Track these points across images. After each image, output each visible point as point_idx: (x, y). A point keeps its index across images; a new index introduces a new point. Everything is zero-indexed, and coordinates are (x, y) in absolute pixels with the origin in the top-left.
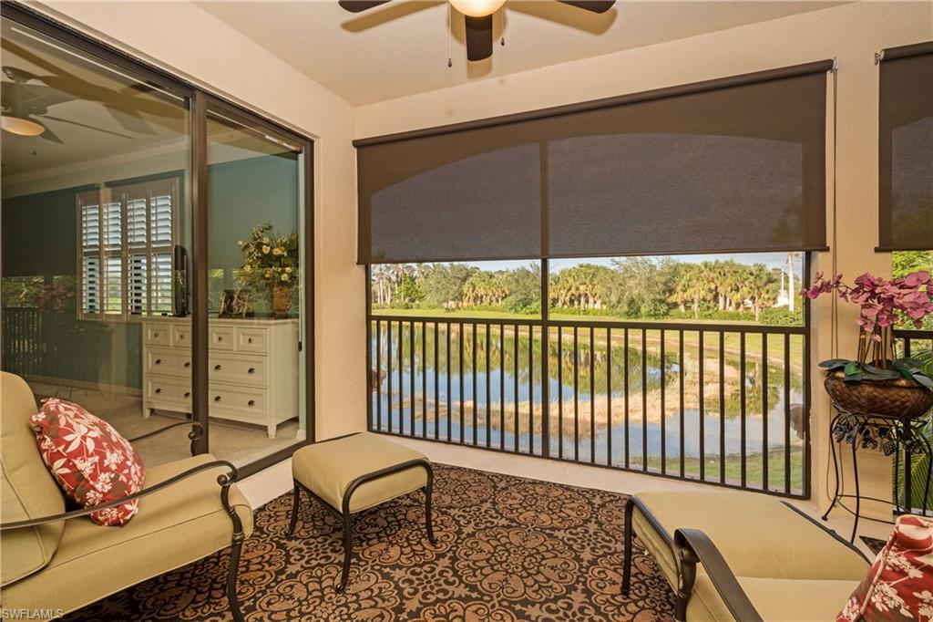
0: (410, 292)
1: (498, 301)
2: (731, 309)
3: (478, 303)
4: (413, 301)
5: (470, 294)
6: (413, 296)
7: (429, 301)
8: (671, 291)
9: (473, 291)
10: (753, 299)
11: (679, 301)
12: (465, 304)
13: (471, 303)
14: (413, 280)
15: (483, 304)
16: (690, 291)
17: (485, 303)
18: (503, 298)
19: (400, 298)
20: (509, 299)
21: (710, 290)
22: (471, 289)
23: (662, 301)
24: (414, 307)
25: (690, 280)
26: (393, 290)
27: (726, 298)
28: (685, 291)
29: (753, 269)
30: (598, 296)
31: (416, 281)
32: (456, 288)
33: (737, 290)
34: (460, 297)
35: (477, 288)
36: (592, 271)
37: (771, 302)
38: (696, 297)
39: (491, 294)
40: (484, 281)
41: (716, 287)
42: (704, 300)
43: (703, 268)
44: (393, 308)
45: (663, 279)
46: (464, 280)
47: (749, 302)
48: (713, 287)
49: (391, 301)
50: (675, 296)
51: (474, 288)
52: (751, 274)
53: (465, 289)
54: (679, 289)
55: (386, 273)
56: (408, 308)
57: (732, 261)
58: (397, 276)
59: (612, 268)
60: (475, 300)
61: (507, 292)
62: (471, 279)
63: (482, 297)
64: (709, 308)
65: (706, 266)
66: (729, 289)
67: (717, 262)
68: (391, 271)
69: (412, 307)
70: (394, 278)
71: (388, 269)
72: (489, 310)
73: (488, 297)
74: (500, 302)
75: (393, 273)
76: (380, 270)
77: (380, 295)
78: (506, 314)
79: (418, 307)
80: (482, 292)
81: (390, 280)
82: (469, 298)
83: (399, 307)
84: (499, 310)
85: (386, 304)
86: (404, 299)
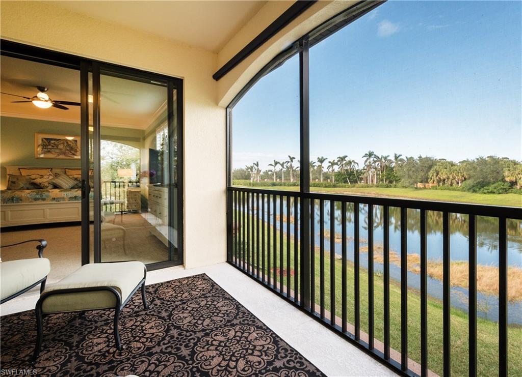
0: (389, 176)
1: (458, 183)
3: (441, 184)
4: (391, 182)
5: (434, 178)
6: (391, 179)
7: (403, 183)
9: (437, 176)
12: (431, 185)
13: (435, 184)
14: (392, 169)
15: (446, 185)
17: (448, 183)
18: (462, 181)
19: (382, 180)
20: (468, 182)
22: (435, 174)
24: (393, 186)
26: (378, 175)
31: (394, 169)
32: (423, 174)
34: (425, 180)
35: (440, 173)
39: (451, 177)
40: (446, 168)
44: (378, 187)
46: (430, 167)
49: (377, 182)
51: (438, 174)
53: (430, 174)
55: (373, 165)
56: (387, 187)
58: (381, 166)
60: (439, 182)
61: (466, 177)
62: (435, 167)
63: (444, 180)
68: (377, 163)
69: (391, 187)
70: (379, 168)
71: (375, 162)
72: (450, 190)
73: (450, 180)
74: (460, 184)
75: (378, 164)
76: (370, 163)
77: (370, 179)
78: (465, 193)
79: (395, 186)
80: (445, 177)
81: (376, 169)
82: (434, 181)
83: (382, 186)
84: (458, 190)
85: (374, 184)
86: (385, 181)
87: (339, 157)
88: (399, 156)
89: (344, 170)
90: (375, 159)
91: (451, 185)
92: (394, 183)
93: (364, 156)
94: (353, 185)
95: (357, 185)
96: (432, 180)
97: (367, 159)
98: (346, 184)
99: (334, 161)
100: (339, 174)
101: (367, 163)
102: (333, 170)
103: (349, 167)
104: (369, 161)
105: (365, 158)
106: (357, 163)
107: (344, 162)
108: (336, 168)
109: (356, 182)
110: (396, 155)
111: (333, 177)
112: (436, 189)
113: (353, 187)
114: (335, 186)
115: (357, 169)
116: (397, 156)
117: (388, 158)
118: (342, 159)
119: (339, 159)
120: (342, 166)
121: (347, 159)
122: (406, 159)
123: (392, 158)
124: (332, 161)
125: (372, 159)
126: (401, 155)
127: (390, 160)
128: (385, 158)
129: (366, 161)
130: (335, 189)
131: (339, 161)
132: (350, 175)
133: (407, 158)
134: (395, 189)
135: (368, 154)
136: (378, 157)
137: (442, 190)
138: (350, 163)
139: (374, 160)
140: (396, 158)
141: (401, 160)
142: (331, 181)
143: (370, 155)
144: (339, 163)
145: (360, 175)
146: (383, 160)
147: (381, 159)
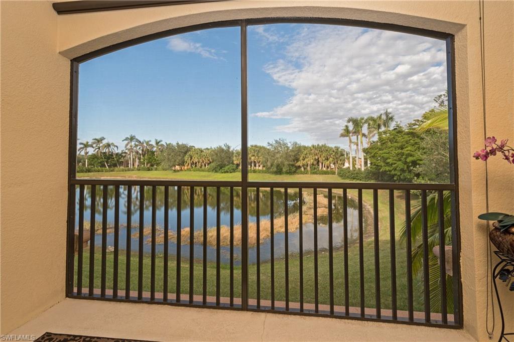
0: (151, 160)
1: (205, 166)
2: (324, 169)
3: (194, 166)
4: (152, 165)
5: (189, 161)
6: (152, 163)
7: (163, 166)
8: (298, 160)
9: (191, 160)
10: (334, 164)
11: (301, 165)
12: (186, 168)
13: (190, 167)
14: (153, 153)
15: (197, 167)
16: (306, 160)
17: (199, 165)
18: (208, 164)
19: (144, 164)
20: (212, 164)
21: (315, 159)
23: (293, 165)
24: (154, 169)
25: (306, 154)
26: (139, 159)
27: (322, 164)
28: (304, 160)
29: (334, 149)
30: (261, 162)
31: (155, 153)
32: (180, 158)
33: (328, 159)
34: (182, 164)
35: (193, 158)
36: (258, 149)
37: (342, 165)
38: (309, 163)
39: (201, 161)
40: (197, 154)
41: (318, 158)
42: (313, 164)
43: (312, 148)
44: (139, 170)
45: (293, 154)
46: (186, 153)
47: (332, 166)
48: (317, 158)
49: (138, 166)
50: (299, 162)
51: (191, 158)
52: (334, 151)
53: (186, 158)
54: (301, 158)
55: (135, 148)
56: (149, 170)
57: (325, 145)
58: (143, 150)
59: (268, 147)
60: (192, 165)
61: (211, 161)
62: (190, 153)
63: (196, 163)
64: (315, 168)
65: (313, 147)
66: (324, 158)
67: (318, 145)
68: (138, 147)
69: (152, 170)
70: (141, 152)
71: (136, 146)
72: (200, 171)
73: (200, 163)
74: (207, 166)
75: (140, 148)
76: (131, 146)
77: (131, 162)
78: (210, 173)
79: (156, 169)
80: (197, 160)
81: (137, 152)
82: (188, 164)
83: (144, 169)
84: (206, 171)
85: (135, 168)
86: (147, 165)
87: (95, 139)
88: (159, 142)
89: (101, 153)
90: (137, 143)
91: (201, 167)
92: (155, 166)
93: (125, 140)
94: (111, 169)
95: (116, 169)
96: (187, 164)
97: (128, 143)
98: (103, 168)
99: (87, 143)
100: (94, 157)
101: (129, 147)
102: (87, 153)
103: (107, 150)
104: (130, 144)
105: (126, 142)
106: (117, 147)
107: (101, 145)
108: (91, 151)
109: (115, 165)
110: (156, 140)
111: (87, 160)
112: (190, 171)
113: (112, 171)
114: (89, 171)
115: (117, 152)
116: (158, 141)
117: (150, 143)
118: (99, 141)
119: (94, 141)
120: (99, 148)
121: (104, 142)
122: (165, 145)
123: (153, 143)
124: (85, 142)
125: (133, 143)
126: (162, 141)
127: (152, 145)
128: (147, 143)
129: (127, 145)
130: (90, 173)
131: (94, 143)
132: (109, 158)
133: (166, 143)
134: (155, 171)
135: (129, 137)
136: (140, 142)
137: (194, 171)
138: (108, 145)
139: (135, 144)
140: (157, 143)
141: (162, 145)
142: (84, 164)
143: (132, 138)
144: (94, 145)
145: (120, 159)
146: (145, 145)
147: (143, 143)
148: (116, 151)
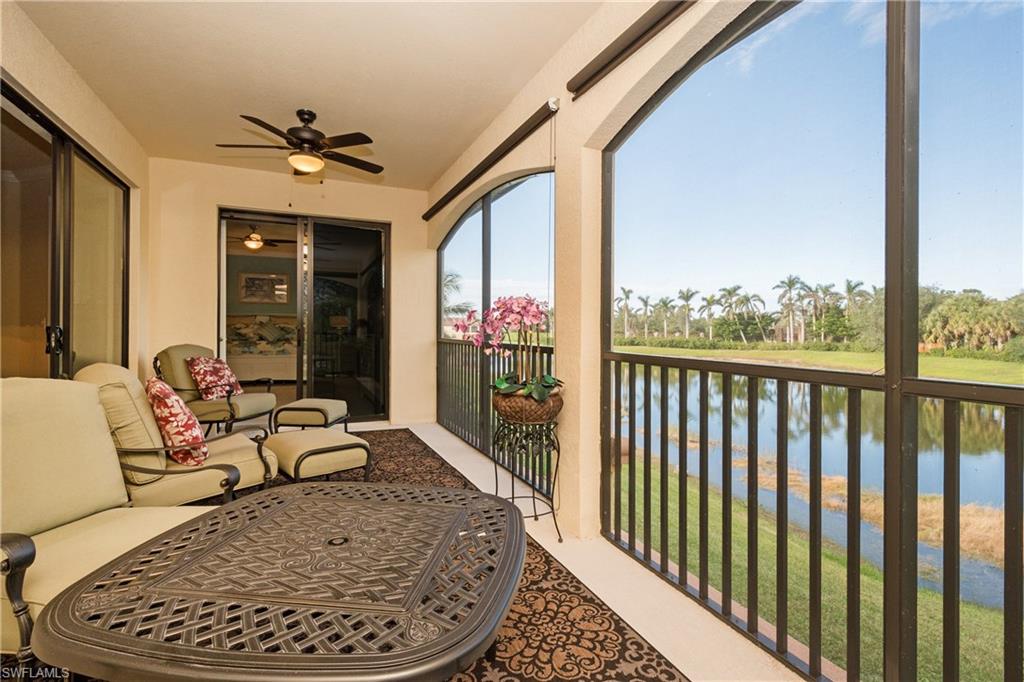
0: (834, 327)
1: (996, 343)
3: (954, 344)
4: (838, 339)
5: (937, 331)
6: (838, 333)
7: (863, 340)
9: (944, 327)
13: (941, 344)
14: (840, 312)
15: (966, 347)
17: (971, 342)
18: (1006, 340)
19: (819, 336)
20: (1020, 341)
22: (939, 324)
24: (842, 348)
26: (808, 324)
31: (846, 313)
35: (951, 322)
39: (978, 331)
40: (966, 311)
44: (807, 348)
46: (928, 309)
49: (805, 339)
51: (946, 322)
53: (929, 323)
55: (798, 303)
56: (829, 349)
58: (816, 307)
60: (948, 340)
61: (1017, 330)
62: (940, 308)
63: (961, 337)
68: (806, 301)
69: (837, 349)
70: (811, 310)
71: (801, 298)
72: (976, 358)
73: (975, 337)
74: (1000, 346)
75: (809, 303)
76: (790, 299)
77: (790, 332)
78: (1011, 364)
79: (848, 348)
80: (962, 329)
81: (804, 312)
82: (936, 338)
83: (817, 348)
84: (997, 359)
85: (798, 344)
86: (825, 337)
87: (724, 290)
88: (858, 285)
89: (734, 314)
90: (803, 293)
91: (979, 347)
92: (845, 341)
93: (778, 286)
94: (752, 344)
95: (761, 344)
96: (932, 337)
97: (786, 292)
98: (738, 343)
99: (713, 296)
100: (723, 323)
101: (785, 300)
102: (711, 315)
103: (744, 310)
104: (788, 295)
105: (781, 291)
106: (763, 302)
107: (734, 299)
108: (718, 311)
109: (759, 338)
110: (849, 283)
111: (711, 328)
112: (943, 355)
113: (753, 348)
114: (714, 347)
115: (762, 311)
116: (853, 284)
117: (833, 290)
118: (731, 293)
119: (722, 293)
120: (730, 306)
121: (741, 292)
122: (872, 292)
123: (841, 289)
124: (708, 297)
125: (794, 293)
126: (862, 284)
127: (837, 294)
128: (826, 290)
129: (783, 296)
130: (716, 351)
131: (723, 297)
132: (748, 324)
133: (875, 288)
134: (846, 353)
135: (787, 281)
136: (810, 289)
137: (955, 357)
138: (746, 300)
139: (799, 295)
140: (850, 289)
141: (861, 294)
142: (707, 336)
143: (791, 283)
144: (723, 300)
145: (770, 324)
146: (821, 294)
147: (817, 291)
148: (760, 309)
